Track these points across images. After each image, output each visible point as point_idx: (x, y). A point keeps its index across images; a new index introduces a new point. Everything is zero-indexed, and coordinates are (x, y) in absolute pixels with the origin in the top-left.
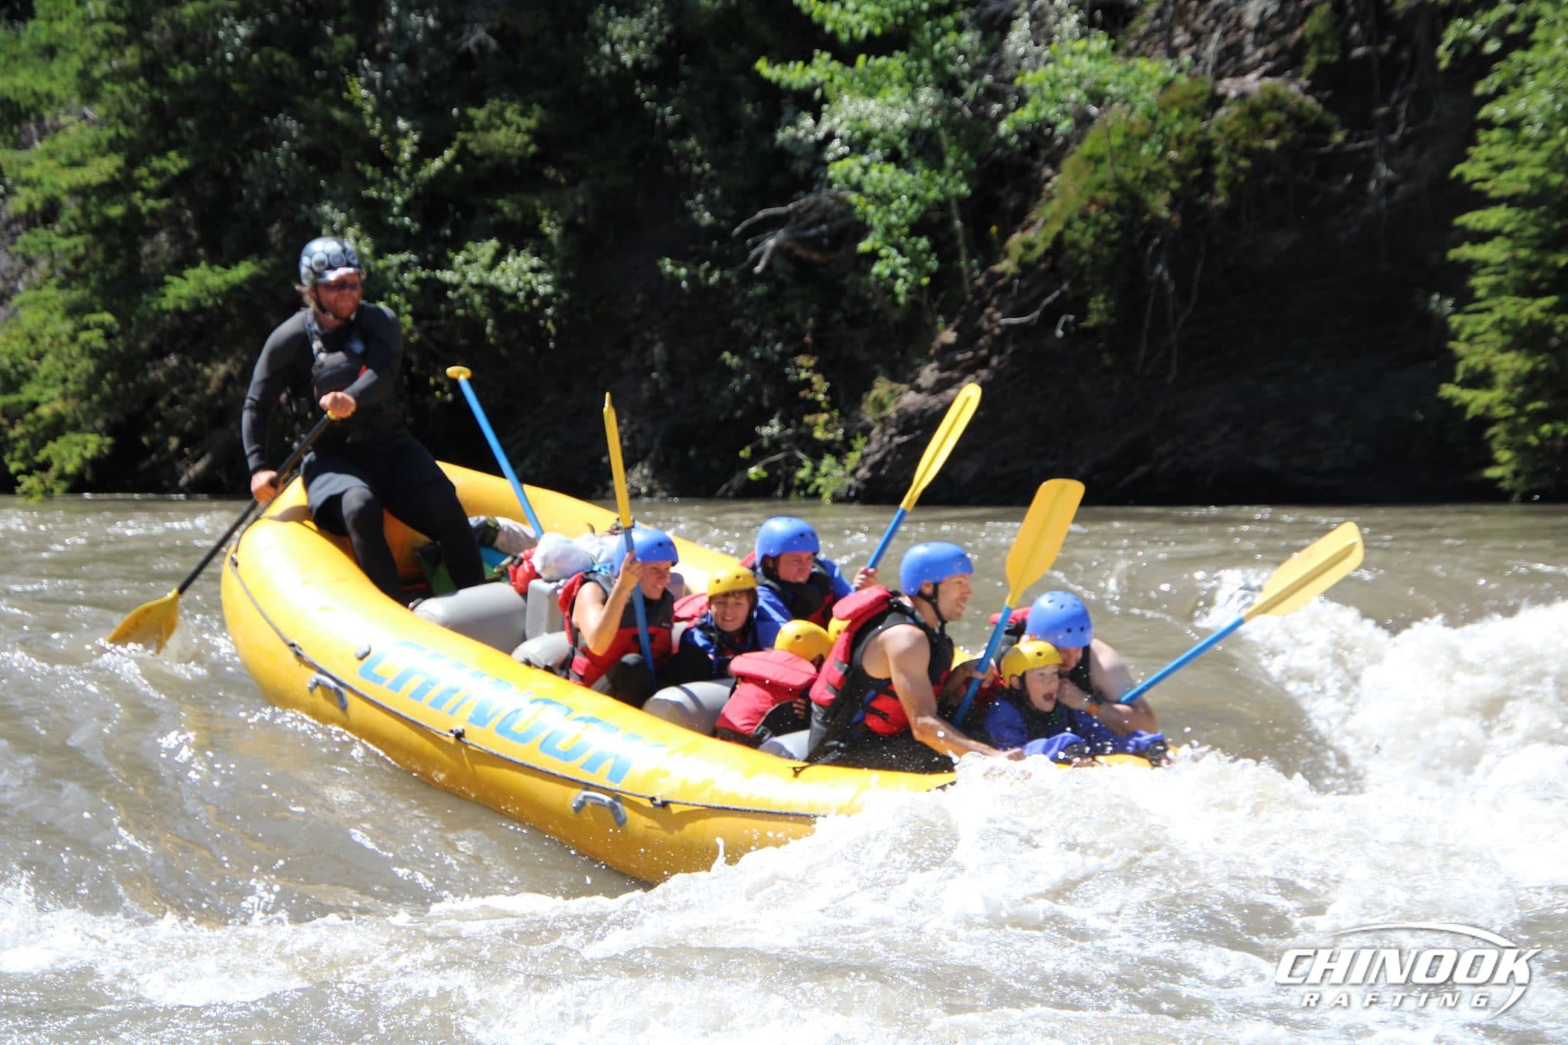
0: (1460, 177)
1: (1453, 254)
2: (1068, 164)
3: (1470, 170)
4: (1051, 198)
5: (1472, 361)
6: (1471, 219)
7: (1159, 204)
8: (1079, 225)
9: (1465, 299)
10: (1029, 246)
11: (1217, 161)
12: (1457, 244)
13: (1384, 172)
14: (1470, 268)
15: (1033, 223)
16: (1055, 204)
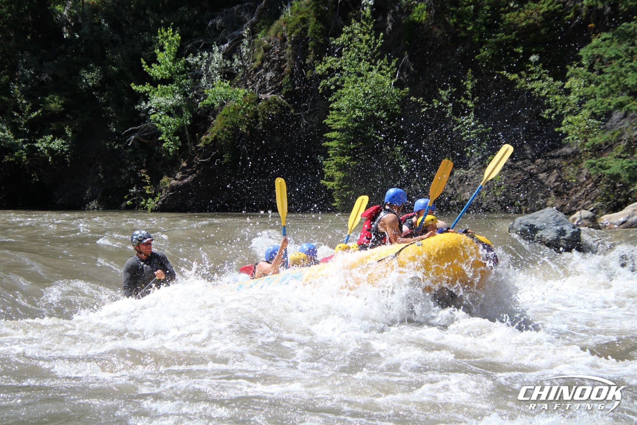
0: (325, 123)
1: (323, 144)
2: (218, 117)
3: (327, 121)
4: (214, 126)
5: (329, 174)
6: (328, 135)
7: (243, 128)
8: (221, 134)
9: (326, 156)
10: (207, 139)
11: (259, 117)
12: (325, 142)
13: (305, 121)
14: (328, 148)
15: (208, 133)
16: (215, 127)
